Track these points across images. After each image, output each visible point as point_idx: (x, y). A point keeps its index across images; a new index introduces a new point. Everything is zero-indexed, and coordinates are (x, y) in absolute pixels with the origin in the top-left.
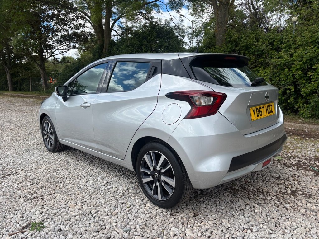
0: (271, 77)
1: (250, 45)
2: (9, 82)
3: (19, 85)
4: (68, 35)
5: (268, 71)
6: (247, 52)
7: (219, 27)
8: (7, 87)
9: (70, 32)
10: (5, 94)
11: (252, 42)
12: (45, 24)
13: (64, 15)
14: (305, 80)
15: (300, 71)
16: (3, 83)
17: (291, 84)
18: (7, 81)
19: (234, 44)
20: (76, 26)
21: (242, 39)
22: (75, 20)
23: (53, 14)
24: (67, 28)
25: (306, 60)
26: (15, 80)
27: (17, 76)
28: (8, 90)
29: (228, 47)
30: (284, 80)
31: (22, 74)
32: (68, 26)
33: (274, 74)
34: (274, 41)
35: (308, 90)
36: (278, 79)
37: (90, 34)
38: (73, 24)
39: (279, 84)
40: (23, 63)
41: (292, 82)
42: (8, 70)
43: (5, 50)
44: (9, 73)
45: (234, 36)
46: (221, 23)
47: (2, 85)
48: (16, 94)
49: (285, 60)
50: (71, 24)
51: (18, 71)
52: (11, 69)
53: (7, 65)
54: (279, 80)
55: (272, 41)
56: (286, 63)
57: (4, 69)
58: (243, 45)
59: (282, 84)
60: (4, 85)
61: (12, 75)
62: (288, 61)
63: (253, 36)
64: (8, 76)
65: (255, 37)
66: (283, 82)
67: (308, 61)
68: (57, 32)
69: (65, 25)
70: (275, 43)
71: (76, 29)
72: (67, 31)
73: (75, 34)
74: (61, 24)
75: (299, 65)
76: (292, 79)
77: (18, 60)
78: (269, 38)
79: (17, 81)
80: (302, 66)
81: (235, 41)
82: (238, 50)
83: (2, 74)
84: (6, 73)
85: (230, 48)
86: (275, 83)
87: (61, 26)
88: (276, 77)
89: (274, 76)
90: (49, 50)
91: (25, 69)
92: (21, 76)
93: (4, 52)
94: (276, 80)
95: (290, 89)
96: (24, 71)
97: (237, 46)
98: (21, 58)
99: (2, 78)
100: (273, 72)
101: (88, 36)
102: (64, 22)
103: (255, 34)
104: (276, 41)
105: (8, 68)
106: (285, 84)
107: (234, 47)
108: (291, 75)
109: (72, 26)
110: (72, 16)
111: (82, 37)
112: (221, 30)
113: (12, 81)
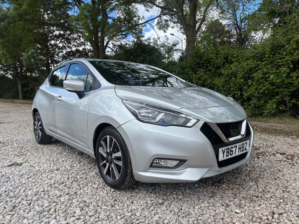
0: (223, 85)
1: (211, 59)
2: (20, 92)
3: (28, 94)
4: (72, 51)
5: (222, 80)
6: (209, 65)
7: (188, 45)
8: (18, 96)
9: (74, 49)
10: (16, 101)
11: (212, 57)
12: (53, 42)
13: (69, 35)
14: (247, 87)
15: (242, 80)
16: (15, 93)
17: (238, 90)
18: (19, 91)
19: (200, 58)
20: (78, 44)
21: (205, 54)
22: (78, 39)
23: (60, 34)
24: (71, 46)
25: (247, 71)
26: (25, 89)
27: (27, 87)
28: (19, 98)
29: (194, 61)
30: (232, 87)
31: (32, 84)
32: (72, 44)
33: (226, 82)
34: (228, 56)
35: (248, 94)
36: (228, 86)
37: (90, 51)
38: (77, 42)
39: (230, 90)
40: (33, 76)
41: (239, 88)
42: (19, 81)
43: (18, 64)
44: (21, 84)
45: (199, 52)
46: (190, 41)
47: (14, 95)
48: (25, 102)
49: (233, 71)
50: (75, 42)
51: (28, 82)
52: (22, 81)
53: (19, 77)
54: (230, 87)
55: (226, 56)
56: (233, 73)
57: (16, 81)
58: (205, 59)
59: (231, 90)
60: (15, 94)
61: (23, 86)
62: (234, 72)
63: (214, 52)
64: (20, 87)
65: (216, 53)
66: (233, 88)
67: (248, 72)
68: (63, 49)
69: (70, 43)
70: (229, 58)
71: (78, 46)
72: (71, 48)
73: (78, 51)
74: (66, 42)
75: (242, 74)
76: (238, 86)
77: (29, 73)
78: (224, 54)
79: (27, 91)
80: (244, 76)
81: (200, 56)
82: (202, 63)
83: (14, 85)
84: (18, 84)
85: (196, 62)
86: (226, 89)
87: (66, 44)
88: (227, 84)
89: (226, 84)
90: (55, 64)
91: (34, 81)
92: (30, 86)
93: (17, 66)
94: (228, 87)
95: (237, 94)
96: (33, 82)
97: (202, 60)
98: (31, 71)
99: (14, 88)
100: (225, 80)
101: (89, 52)
102: (68, 41)
103: (216, 51)
104: (229, 56)
105: (20, 79)
106: (234, 90)
107: (199, 61)
108: (237, 82)
109: (75, 44)
110: (75, 36)
111: (84, 53)
112: (191, 47)
113: (22, 91)
